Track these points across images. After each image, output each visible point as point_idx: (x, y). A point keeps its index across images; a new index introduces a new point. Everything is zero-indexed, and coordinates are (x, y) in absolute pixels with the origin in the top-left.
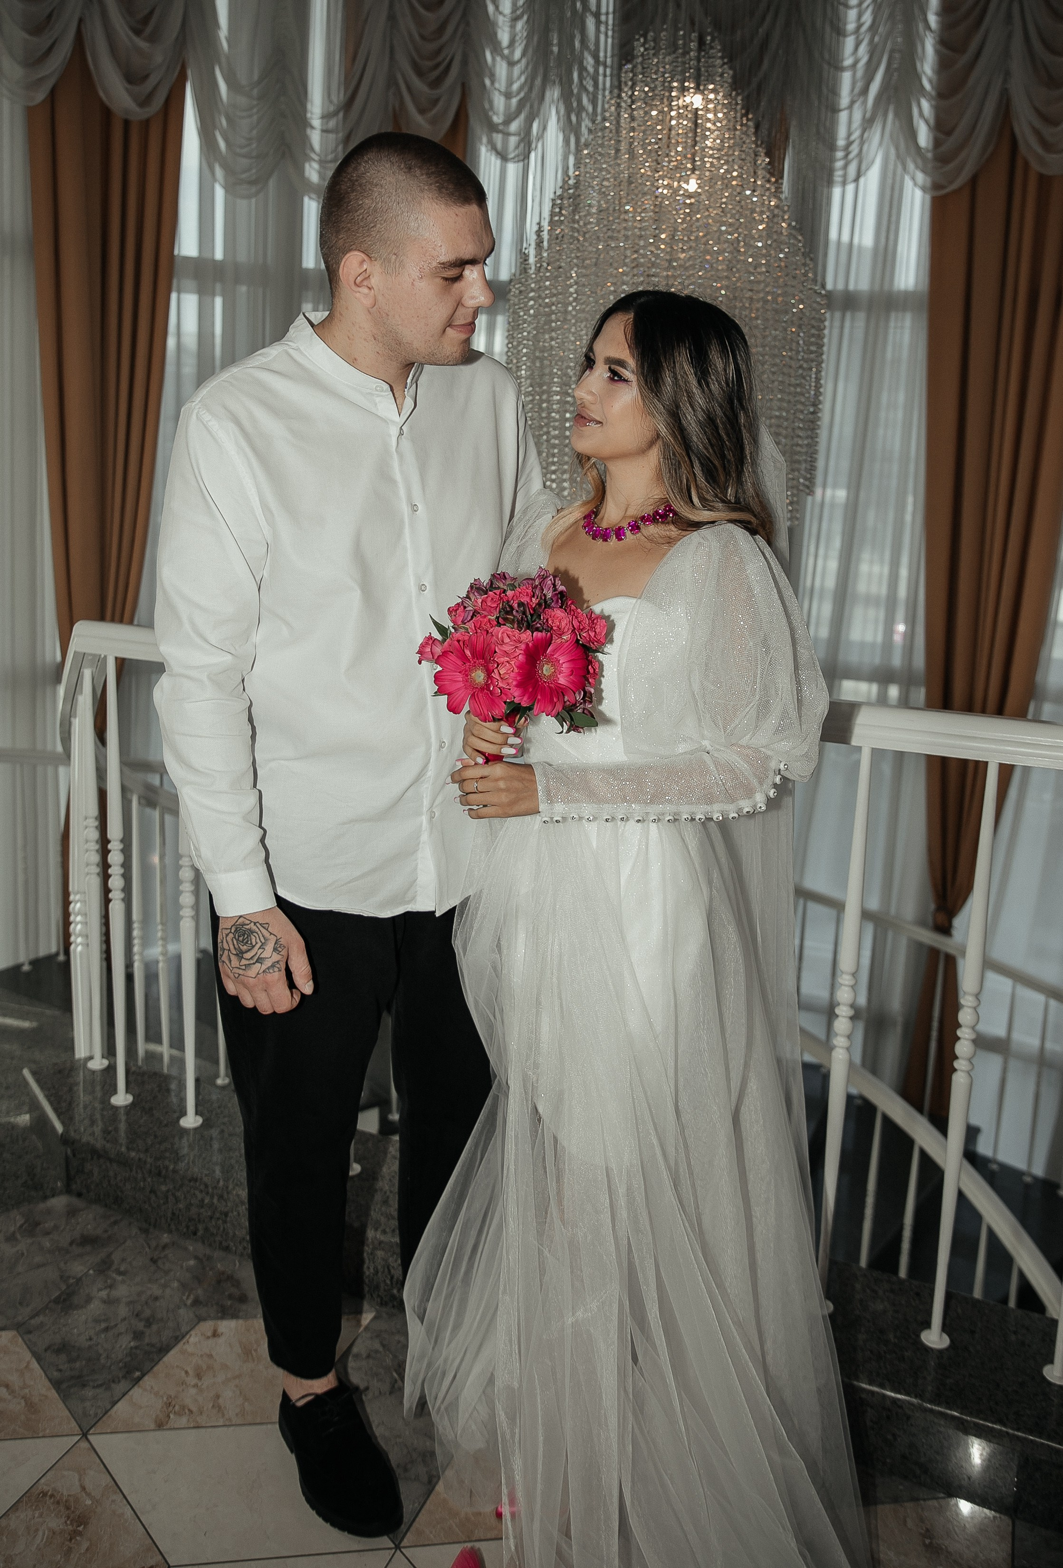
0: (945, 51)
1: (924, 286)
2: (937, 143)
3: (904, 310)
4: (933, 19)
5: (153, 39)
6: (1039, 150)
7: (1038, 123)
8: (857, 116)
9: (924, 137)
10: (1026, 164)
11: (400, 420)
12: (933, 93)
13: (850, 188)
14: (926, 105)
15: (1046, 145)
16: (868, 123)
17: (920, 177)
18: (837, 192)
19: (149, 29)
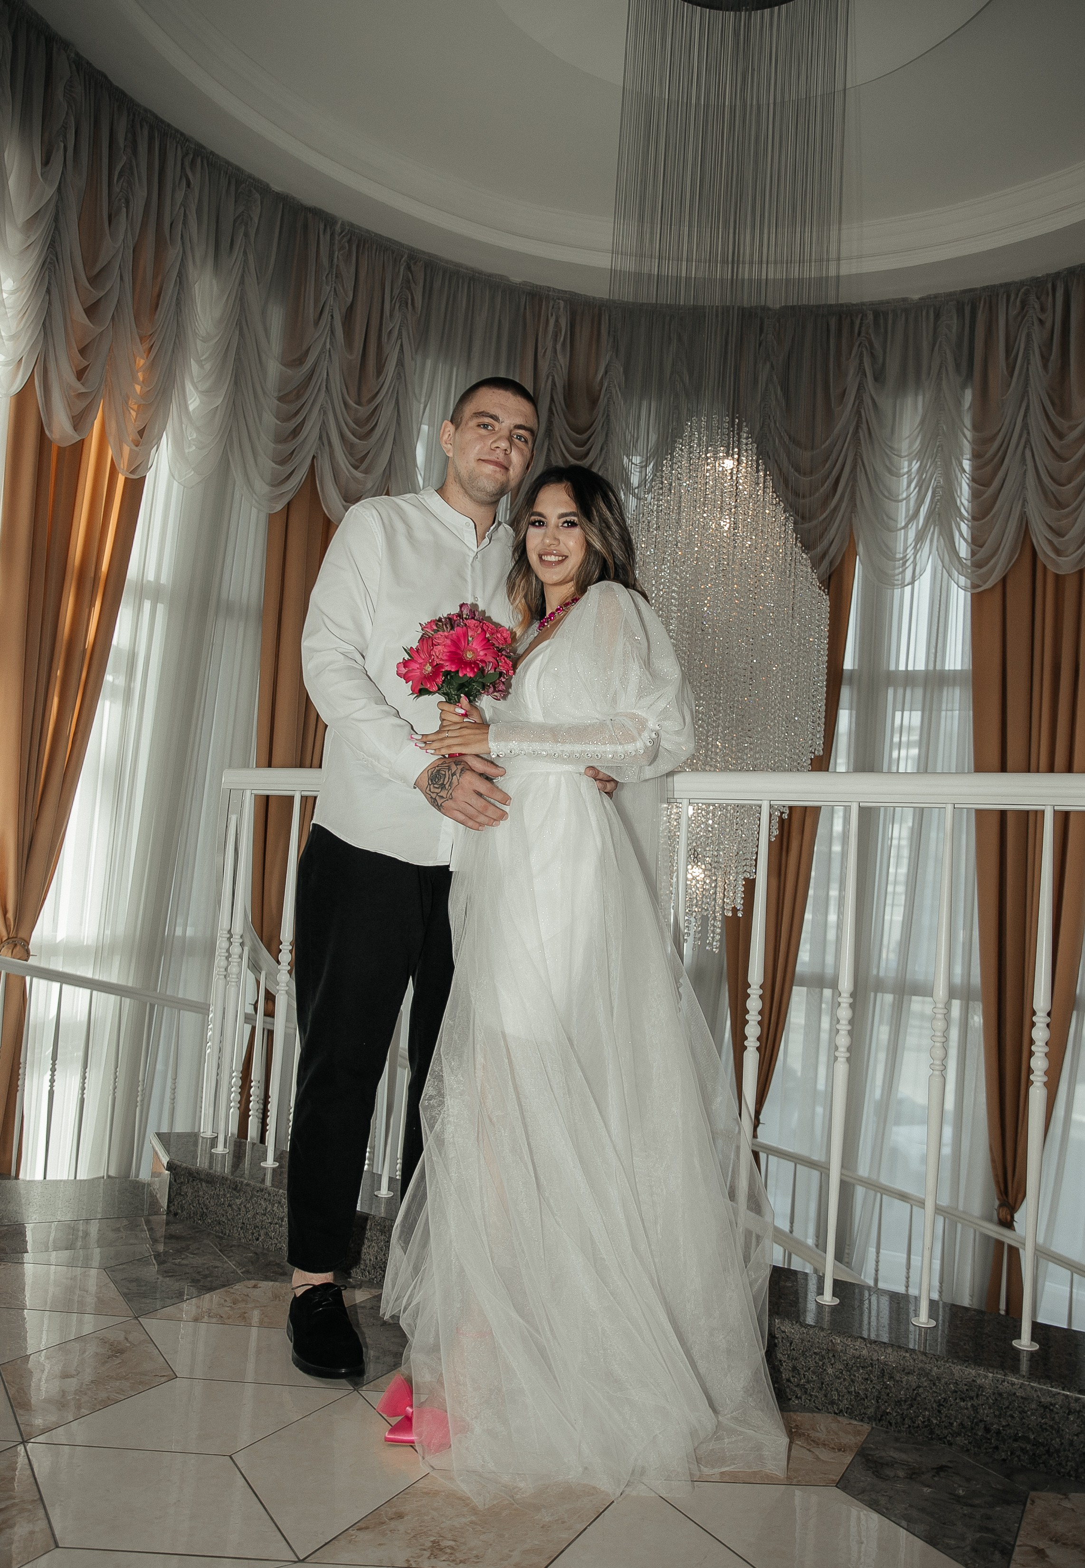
0: (976, 485)
1: (968, 666)
2: (973, 554)
3: (954, 685)
4: (967, 465)
5: (366, 472)
6: (1052, 555)
7: (1050, 536)
8: (912, 534)
9: (964, 550)
10: (1045, 567)
11: (475, 550)
12: (970, 518)
13: (908, 589)
14: (964, 528)
15: (1058, 552)
16: (920, 538)
17: (962, 580)
18: (897, 592)
19: (364, 466)
